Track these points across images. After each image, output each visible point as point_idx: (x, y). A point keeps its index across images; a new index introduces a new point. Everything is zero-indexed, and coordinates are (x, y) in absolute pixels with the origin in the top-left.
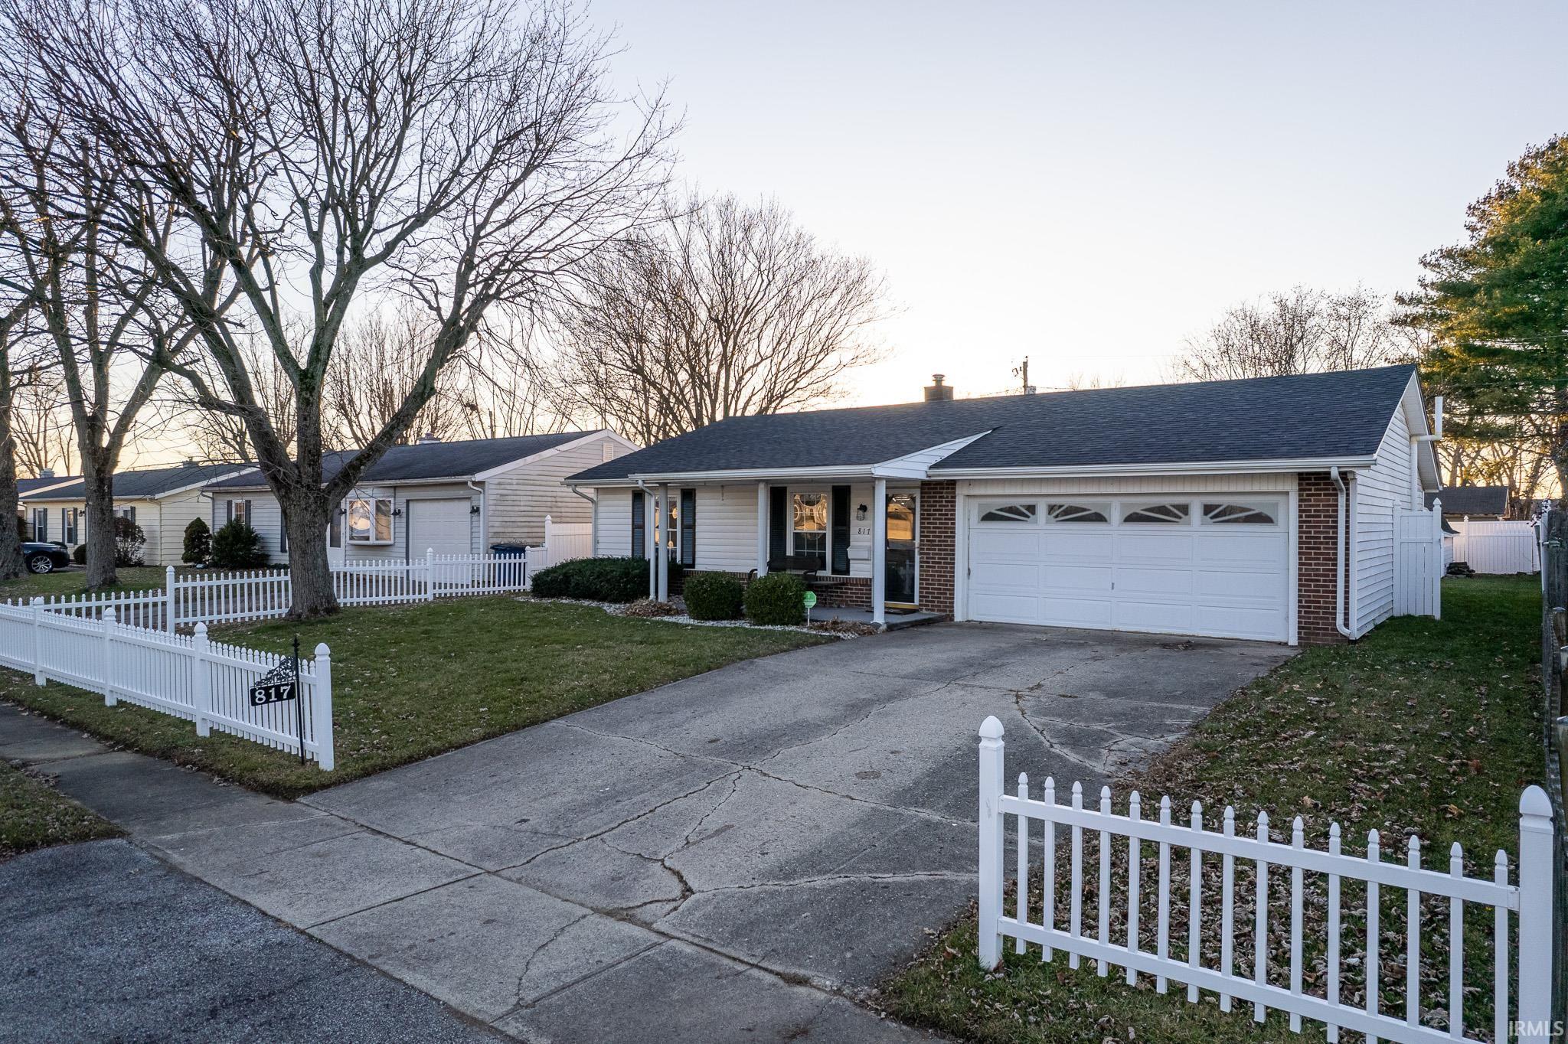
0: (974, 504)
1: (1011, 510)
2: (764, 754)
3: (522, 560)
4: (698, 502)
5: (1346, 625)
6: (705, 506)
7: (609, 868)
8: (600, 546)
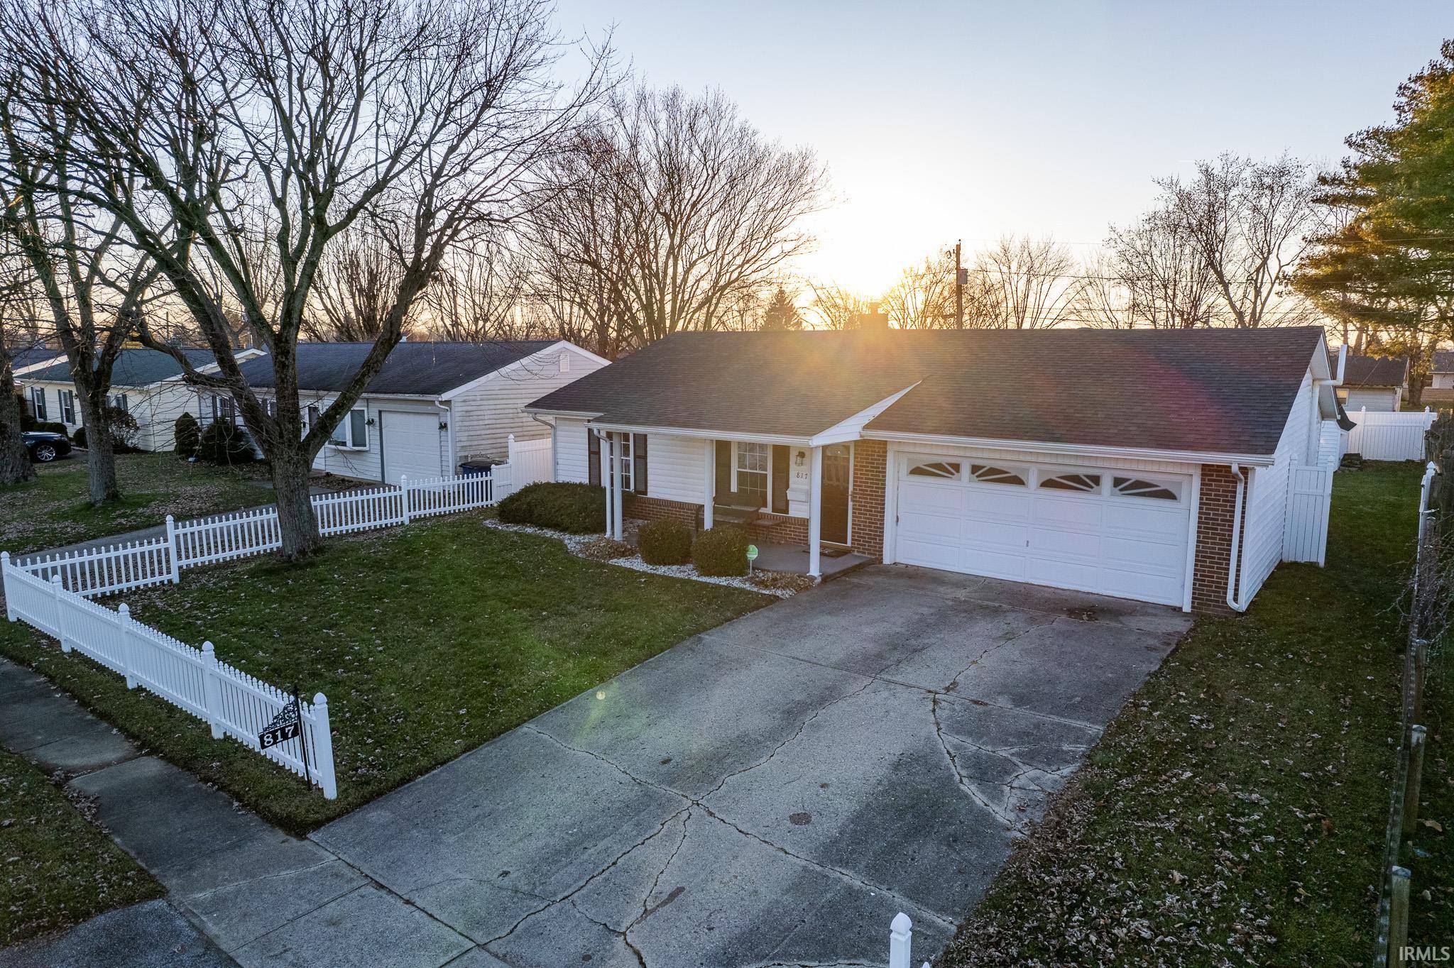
0: (902, 460)
1: (939, 467)
2: (711, 783)
3: (489, 478)
4: (649, 437)
5: (1236, 600)
7: (580, 943)
8: (560, 470)
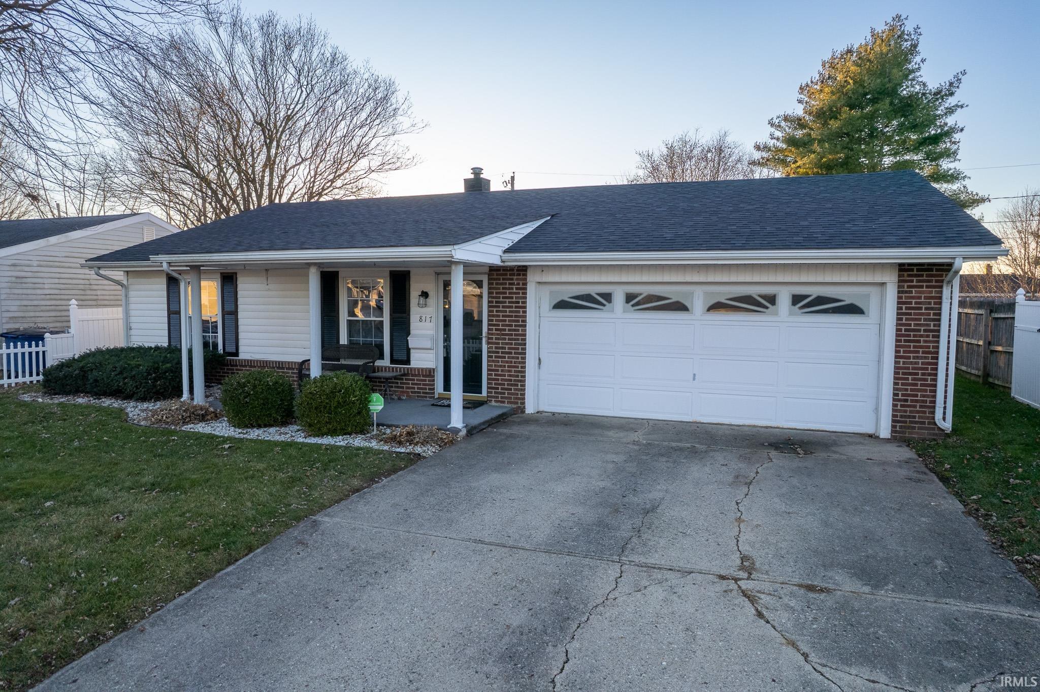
0: (546, 291)
1: (588, 298)
3: (40, 349)
4: (240, 286)
5: (944, 419)
6: (247, 289)
8: (133, 332)
